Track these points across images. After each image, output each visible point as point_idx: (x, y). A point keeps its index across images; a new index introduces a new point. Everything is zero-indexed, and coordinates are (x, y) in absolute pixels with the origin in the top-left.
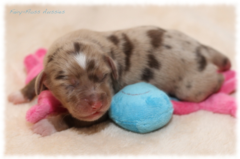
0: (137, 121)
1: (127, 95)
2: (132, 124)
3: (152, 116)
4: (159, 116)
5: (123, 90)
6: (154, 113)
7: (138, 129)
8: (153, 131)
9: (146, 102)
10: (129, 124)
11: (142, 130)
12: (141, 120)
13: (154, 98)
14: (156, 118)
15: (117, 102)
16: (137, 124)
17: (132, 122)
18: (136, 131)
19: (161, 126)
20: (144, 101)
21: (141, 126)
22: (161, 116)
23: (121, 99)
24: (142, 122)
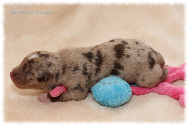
0: (109, 100)
1: (103, 84)
2: (106, 102)
3: (118, 97)
4: (122, 97)
5: (101, 81)
6: (119, 95)
7: (110, 105)
8: (120, 106)
9: (114, 88)
10: (104, 102)
11: (112, 106)
12: (111, 99)
13: (119, 86)
14: (121, 98)
15: (97, 89)
16: (109, 102)
17: (105, 101)
18: (109, 106)
19: (124, 103)
20: (113, 88)
21: (111, 103)
22: (124, 97)
23: (99, 87)
24: (112, 101)
